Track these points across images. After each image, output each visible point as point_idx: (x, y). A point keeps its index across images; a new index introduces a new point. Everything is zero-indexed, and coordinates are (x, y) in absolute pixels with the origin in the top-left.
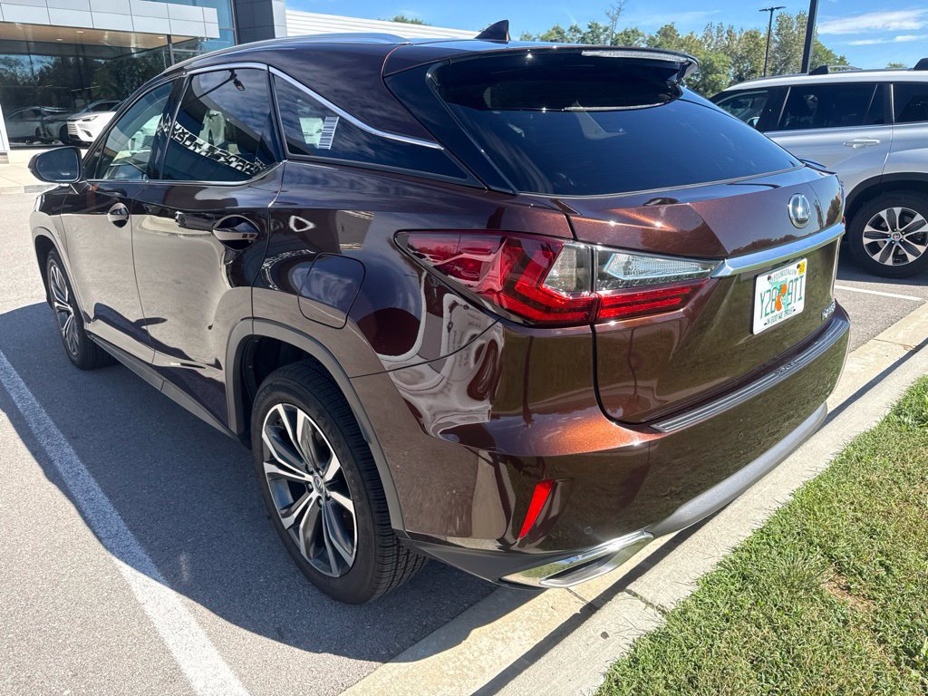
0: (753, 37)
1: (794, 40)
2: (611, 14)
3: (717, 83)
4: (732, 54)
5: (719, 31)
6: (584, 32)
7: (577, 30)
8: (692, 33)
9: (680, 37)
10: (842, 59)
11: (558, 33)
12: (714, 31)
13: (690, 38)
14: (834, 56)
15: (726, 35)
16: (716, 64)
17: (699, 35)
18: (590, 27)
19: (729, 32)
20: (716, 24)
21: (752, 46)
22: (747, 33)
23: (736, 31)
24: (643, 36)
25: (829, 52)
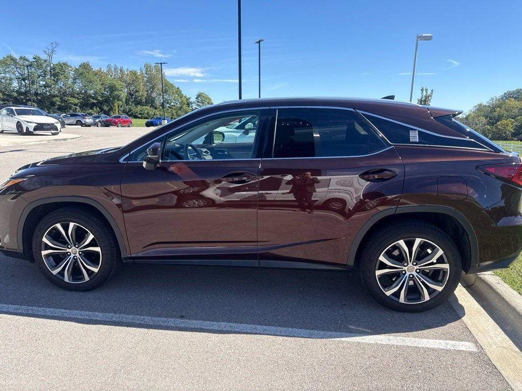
0: (134, 74)
1: (155, 77)
2: (47, 52)
3: (119, 96)
4: (125, 82)
5: (116, 69)
6: (30, 61)
7: (25, 59)
8: (100, 69)
9: (94, 70)
10: (178, 88)
11: (12, 59)
12: (113, 69)
13: (100, 71)
14: (174, 87)
15: (119, 71)
16: (117, 86)
17: (105, 70)
18: (34, 58)
19: (121, 70)
20: (113, 65)
21: (134, 78)
22: (130, 72)
23: (125, 69)
24: (71, 67)
25: (172, 85)
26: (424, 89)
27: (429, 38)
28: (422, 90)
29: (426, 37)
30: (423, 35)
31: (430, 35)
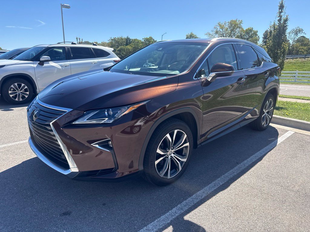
26: (78, 38)
27: (68, 7)
28: (77, 39)
29: (66, 6)
30: (65, 4)
31: (69, 5)
